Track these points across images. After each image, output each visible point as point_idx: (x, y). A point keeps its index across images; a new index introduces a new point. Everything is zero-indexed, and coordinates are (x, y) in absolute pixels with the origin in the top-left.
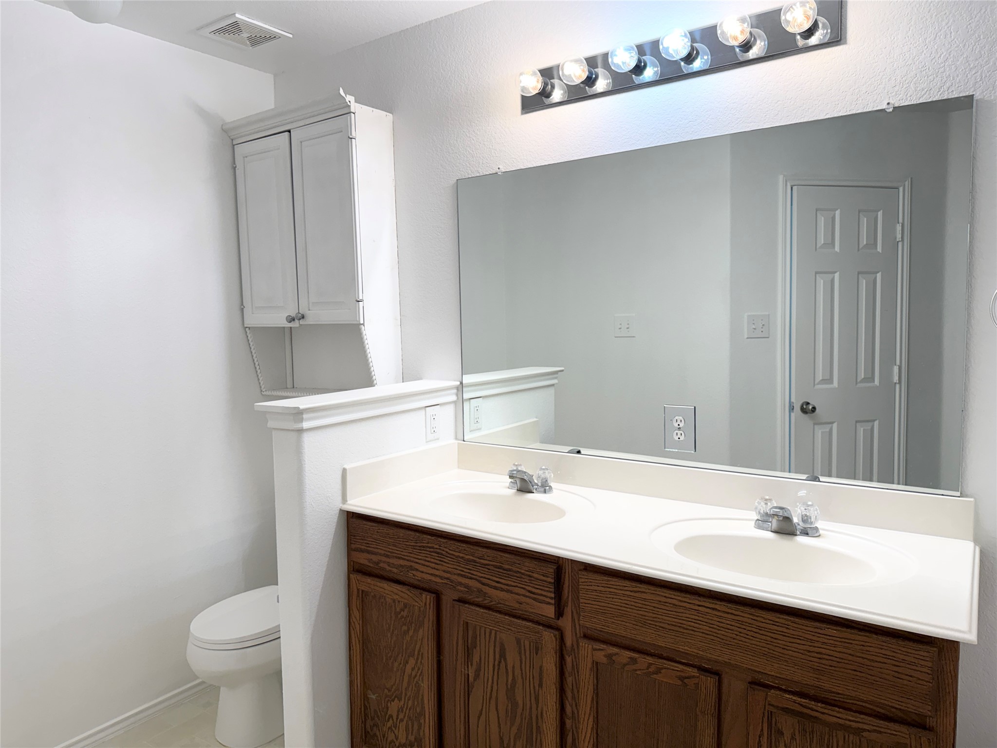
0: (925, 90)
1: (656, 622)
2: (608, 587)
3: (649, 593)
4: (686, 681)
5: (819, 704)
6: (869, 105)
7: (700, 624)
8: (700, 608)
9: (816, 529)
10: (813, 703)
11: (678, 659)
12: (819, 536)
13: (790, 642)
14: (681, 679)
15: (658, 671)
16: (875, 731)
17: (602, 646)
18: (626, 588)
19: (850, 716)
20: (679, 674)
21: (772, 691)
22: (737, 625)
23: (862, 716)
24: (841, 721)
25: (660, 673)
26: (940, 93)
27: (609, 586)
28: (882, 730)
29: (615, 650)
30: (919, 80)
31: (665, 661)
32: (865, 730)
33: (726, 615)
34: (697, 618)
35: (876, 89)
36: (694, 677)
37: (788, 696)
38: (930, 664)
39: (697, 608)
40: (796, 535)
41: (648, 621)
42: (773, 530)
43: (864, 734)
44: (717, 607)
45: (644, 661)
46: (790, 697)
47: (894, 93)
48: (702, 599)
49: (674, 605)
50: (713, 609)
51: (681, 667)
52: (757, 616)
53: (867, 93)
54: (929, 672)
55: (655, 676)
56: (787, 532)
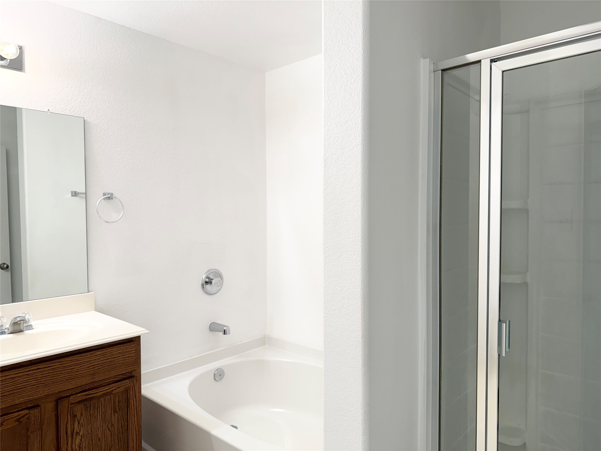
4: (21, 420)
7: (29, 382)
8: (29, 372)
9: (31, 325)
10: (91, 391)
12: (33, 329)
13: (80, 367)
14: (18, 420)
16: (117, 388)
20: (15, 419)
21: (71, 397)
22: (52, 371)
23: (111, 385)
24: (104, 392)
28: (120, 386)
30: (61, 103)
32: (113, 390)
33: (45, 369)
34: (27, 379)
36: (27, 414)
39: (27, 373)
40: (23, 331)
42: (9, 333)
44: (40, 367)
46: (80, 394)
51: (16, 414)
52: (63, 362)
56: (18, 331)
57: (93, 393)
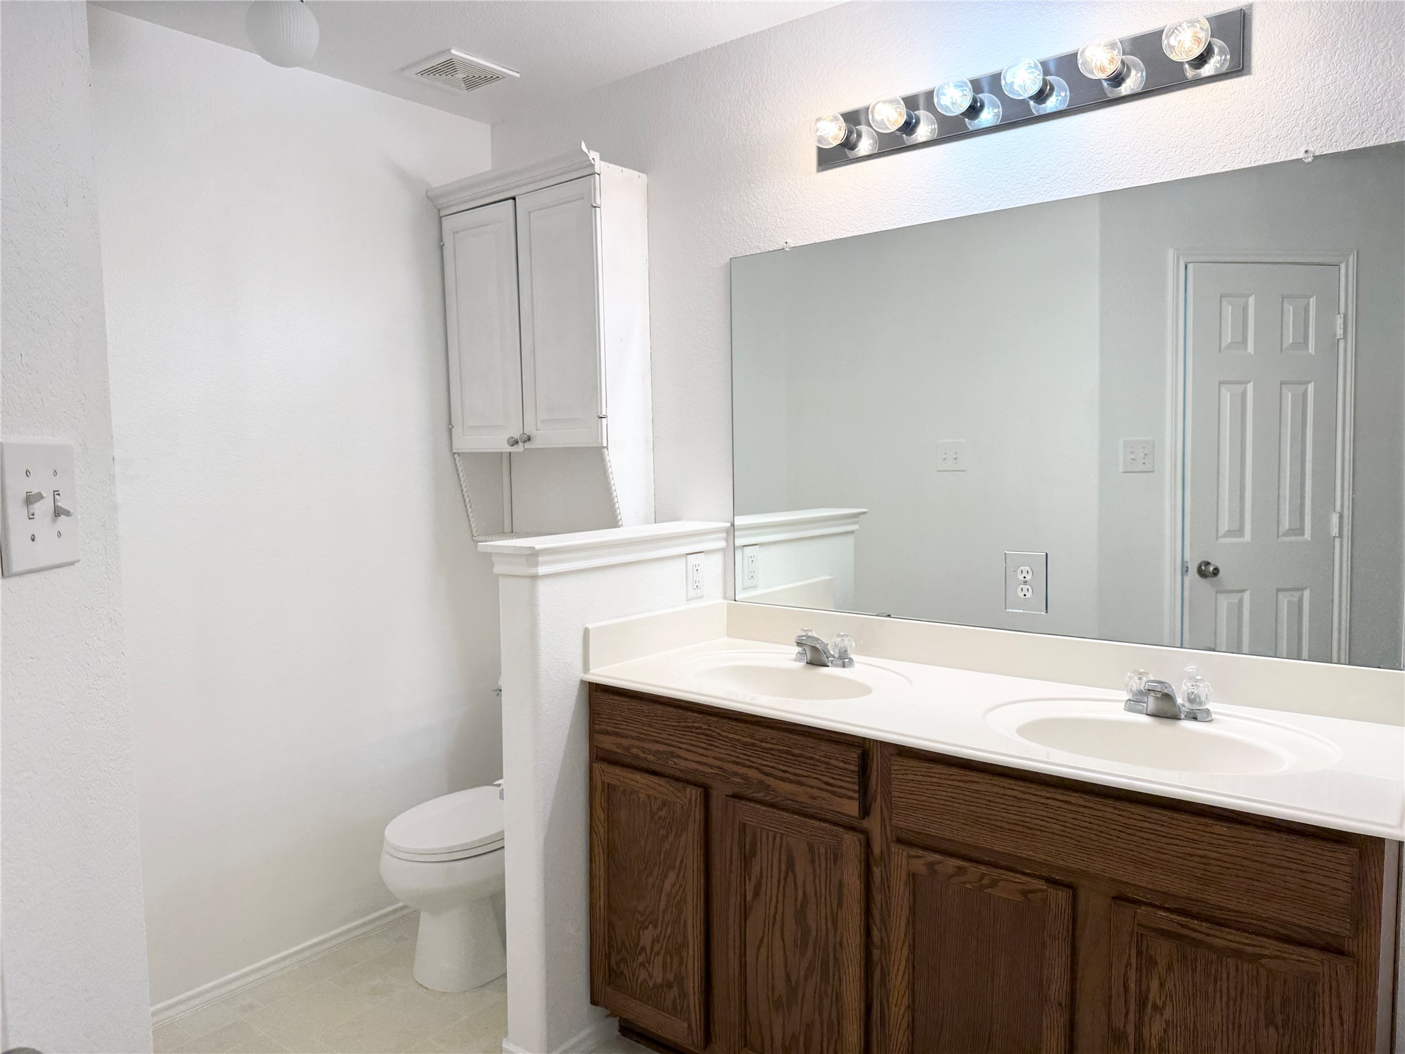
0: (1356, 133)
1: (991, 820)
2: (928, 776)
3: (984, 784)
4: (1030, 896)
5: (1204, 924)
6: (1281, 154)
7: (1048, 822)
8: (1049, 801)
9: (1208, 712)
10: (1196, 922)
11: (1019, 868)
12: (1211, 720)
13: (1165, 844)
14: (1025, 893)
15: (994, 883)
17: (921, 852)
18: (952, 778)
19: (1244, 938)
20: (1021, 887)
21: (1143, 908)
22: (1096, 822)
23: (1260, 938)
24: (1233, 945)
25: (997, 885)
26: (1376, 136)
27: (929, 774)
28: (1286, 956)
29: (937, 857)
30: (1348, 119)
31: (1002, 872)
32: (1264, 956)
33: (1082, 810)
34: (1045, 813)
35: (1289, 132)
36: (1041, 890)
37: (1163, 914)
38: (1348, 869)
39: (1043, 801)
40: (1180, 719)
41: (980, 820)
42: (1149, 713)
43: (1263, 961)
44: (1071, 799)
45: (974, 870)
46: (1166, 915)
47: (1314, 138)
48: (1050, 790)
49: (1015, 797)
50: (1066, 802)
51: (1024, 878)
52: (1123, 811)
53: (1278, 138)
54: (1346, 878)
55: (989, 890)
56: (1169, 715)
57: (1200, 929)
